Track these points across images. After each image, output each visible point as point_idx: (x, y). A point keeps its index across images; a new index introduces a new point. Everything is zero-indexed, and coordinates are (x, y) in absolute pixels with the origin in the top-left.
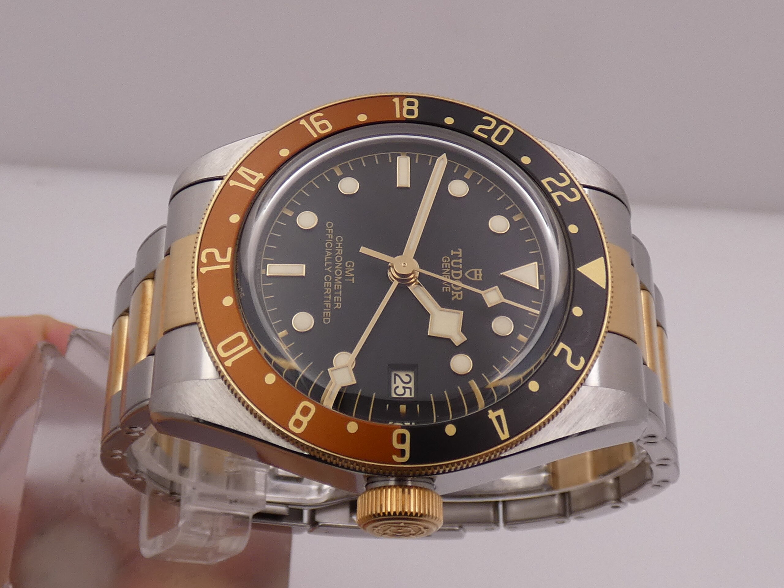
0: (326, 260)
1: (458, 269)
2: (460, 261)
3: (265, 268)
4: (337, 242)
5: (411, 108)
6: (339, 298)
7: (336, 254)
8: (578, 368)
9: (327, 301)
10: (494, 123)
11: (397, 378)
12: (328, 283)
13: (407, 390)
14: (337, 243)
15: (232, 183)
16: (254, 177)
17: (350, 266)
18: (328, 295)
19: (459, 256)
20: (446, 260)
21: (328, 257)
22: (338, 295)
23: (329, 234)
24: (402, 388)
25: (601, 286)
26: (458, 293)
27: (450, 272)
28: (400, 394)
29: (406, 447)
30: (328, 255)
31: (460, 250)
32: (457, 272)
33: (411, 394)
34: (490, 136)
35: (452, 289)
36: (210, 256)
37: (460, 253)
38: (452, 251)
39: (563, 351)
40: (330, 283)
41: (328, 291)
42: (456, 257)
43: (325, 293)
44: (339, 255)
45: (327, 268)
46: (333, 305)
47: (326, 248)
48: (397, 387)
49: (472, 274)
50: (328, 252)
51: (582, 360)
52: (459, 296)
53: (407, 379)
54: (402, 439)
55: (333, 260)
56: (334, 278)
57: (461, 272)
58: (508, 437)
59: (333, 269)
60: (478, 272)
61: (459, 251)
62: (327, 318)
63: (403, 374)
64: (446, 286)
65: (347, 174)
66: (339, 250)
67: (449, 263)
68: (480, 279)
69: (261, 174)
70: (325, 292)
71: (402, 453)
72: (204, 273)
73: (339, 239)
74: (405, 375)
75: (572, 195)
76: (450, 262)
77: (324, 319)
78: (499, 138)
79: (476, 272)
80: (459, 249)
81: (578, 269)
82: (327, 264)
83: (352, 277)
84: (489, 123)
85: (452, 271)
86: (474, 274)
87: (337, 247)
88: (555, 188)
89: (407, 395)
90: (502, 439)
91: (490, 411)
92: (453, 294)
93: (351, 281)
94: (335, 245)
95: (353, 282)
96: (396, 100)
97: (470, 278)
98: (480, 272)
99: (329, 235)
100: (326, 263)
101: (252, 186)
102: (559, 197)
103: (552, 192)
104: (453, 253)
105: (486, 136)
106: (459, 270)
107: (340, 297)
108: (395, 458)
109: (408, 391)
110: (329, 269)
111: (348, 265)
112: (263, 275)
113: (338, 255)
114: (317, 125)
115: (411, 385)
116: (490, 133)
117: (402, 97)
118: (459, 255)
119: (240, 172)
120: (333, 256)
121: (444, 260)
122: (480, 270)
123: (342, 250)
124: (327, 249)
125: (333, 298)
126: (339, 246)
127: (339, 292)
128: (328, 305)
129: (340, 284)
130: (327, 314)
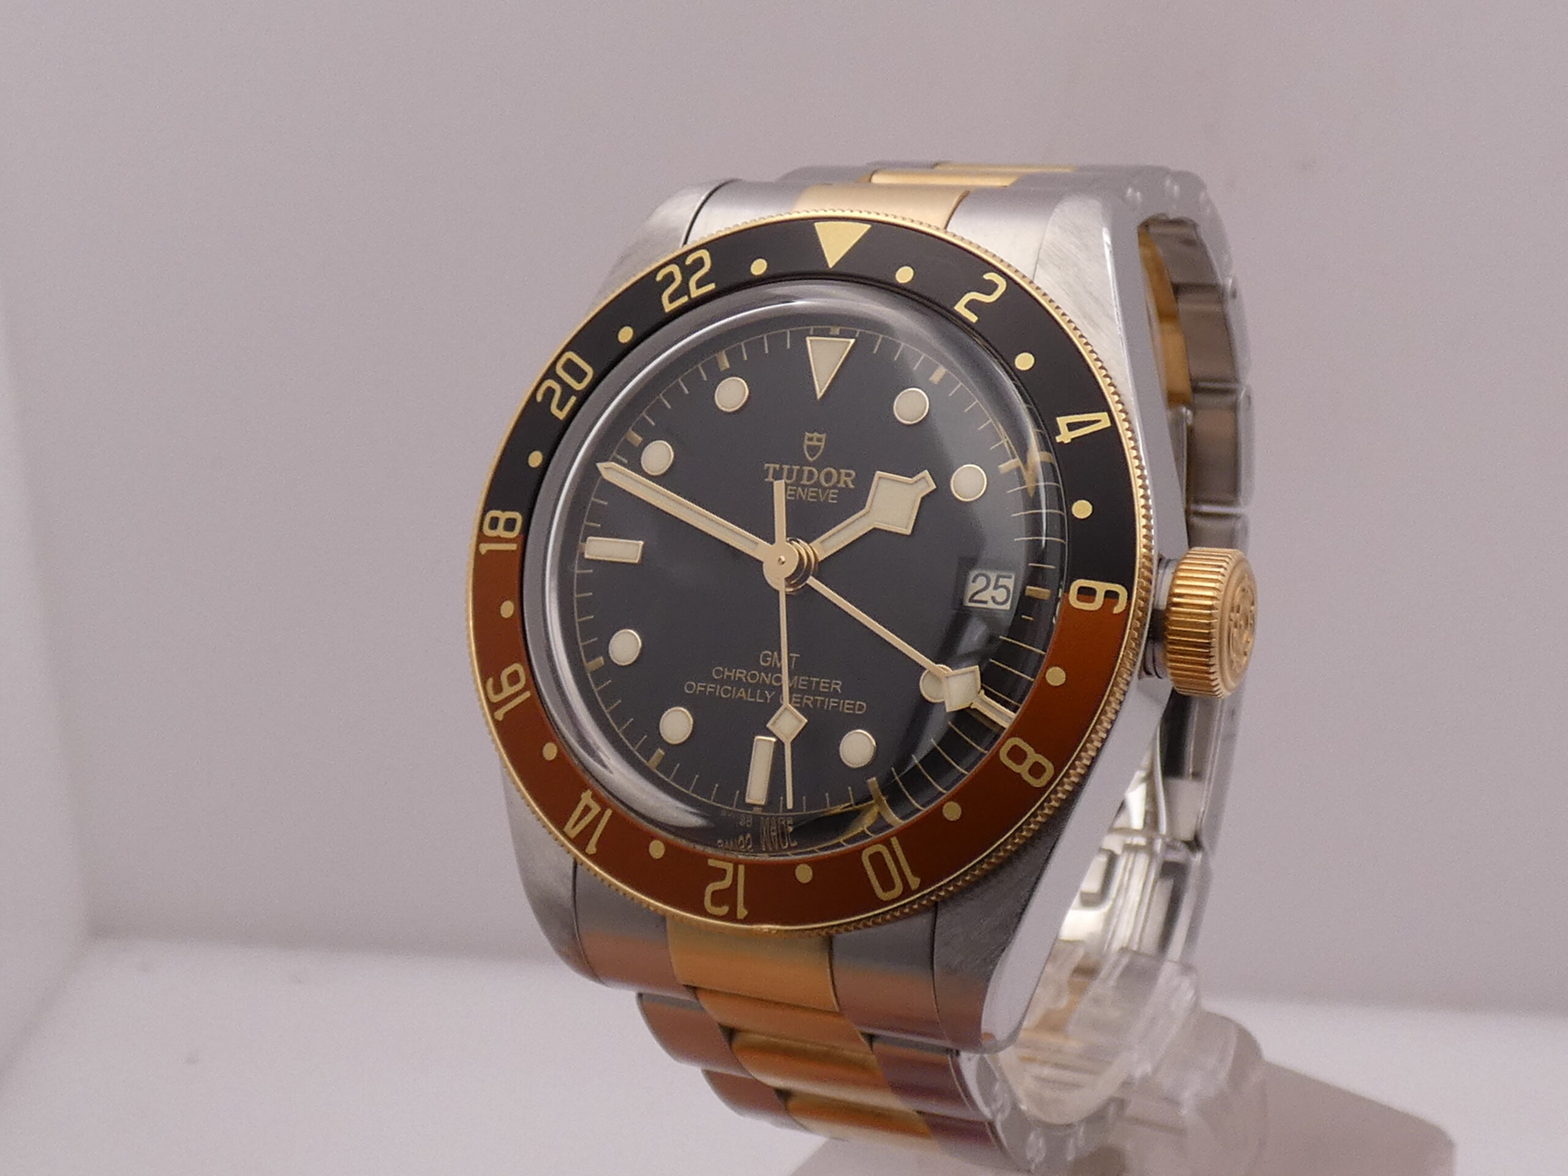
0: (753, 700)
1: (800, 472)
3: (752, 806)
4: (722, 678)
5: (501, 524)
6: (824, 682)
7: (744, 679)
8: (1002, 285)
9: (826, 704)
10: (550, 383)
11: (976, 598)
13: (1000, 584)
14: (725, 677)
15: (592, 848)
16: (587, 809)
17: (768, 659)
19: (778, 469)
21: (747, 696)
22: (818, 683)
23: (706, 690)
24: (995, 591)
25: (865, 230)
26: (843, 478)
27: (804, 486)
28: (1006, 594)
29: (1101, 587)
30: (744, 695)
31: (767, 465)
32: (806, 474)
33: (1010, 577)
34: (573, 392)
35: (834, 487)
36: (719, 898)
37: (772, 465)
38: (766, 480)
39: (970, 306)
40: (794, 695)
41: (808, 700)
42: (778, 474)
44: (747, 674)
45: (767, 698)
46: (834, 694)
47: (731, 696)
48: (993, 598)
49: (813, 450)
50: (739, 694)
51: (989, 276)
52: (848, 475)
53: (981, 582)
54: (1087, 594)
55: (755, 687)
57: (806, 469)
58: (1106, 414)
59: (771, 688)
60: (810, 439)
61: (769, 468)
62: (857, 707)
63: (972, 588)
64: (828, 497)
65: (602, 648)
66: (738, 675)
67: (787, 488)
68: (823, 436)
69: (584, 795)
70: (809, 706)
71: (1111, 596)
72: (746, 913)
73: (718, 672)
74: (974, 584)
75: (699, 263)
76: (786, 485)
77: (857, 712)
78: (579, 375)
79: (810, 443)
80: (765, 468)
81: (831, 266)
82: (760, 699)
83: (788, 656)
84: (550, 392)
85: (802, 483)
86: (812, 446)
87: (733, 678)
88: (684, 289)
89: (1010, 583)
90: (1109, 424)
91: (1058, 439)
92: (844, 486)
93: (797, 657)
94: (728, 681)
95: (798, 655)
96: (484, 548)
97: (820, 453)
98: (810, 435)
99: (709, 689)
100: (758, 700)
101: (604, 813)
102: (700, 284)
103: (689, 296)
104: (770, 479)
105: (573, 399)
106: (803, 471)
107: (823, 680)
108: (1118, 609)
109: (1002, 581)
110: (770, 694)
111: (767, 661)
112: (763, 811)
113: (746, 677)
114: (508, 691)
115: (993, 576)
116: (567, 391)
117: (481, 538)
118: (775, 469)
119: (573, 833)
120: (747, 686)
122: (807, 435)
123: (738, 671)
124: (733, 697)
125: (820, 694)
126: (730, 674)
127: (812, 681)
128: (833, 702)
129: (798, 679)
130: (848, 706)
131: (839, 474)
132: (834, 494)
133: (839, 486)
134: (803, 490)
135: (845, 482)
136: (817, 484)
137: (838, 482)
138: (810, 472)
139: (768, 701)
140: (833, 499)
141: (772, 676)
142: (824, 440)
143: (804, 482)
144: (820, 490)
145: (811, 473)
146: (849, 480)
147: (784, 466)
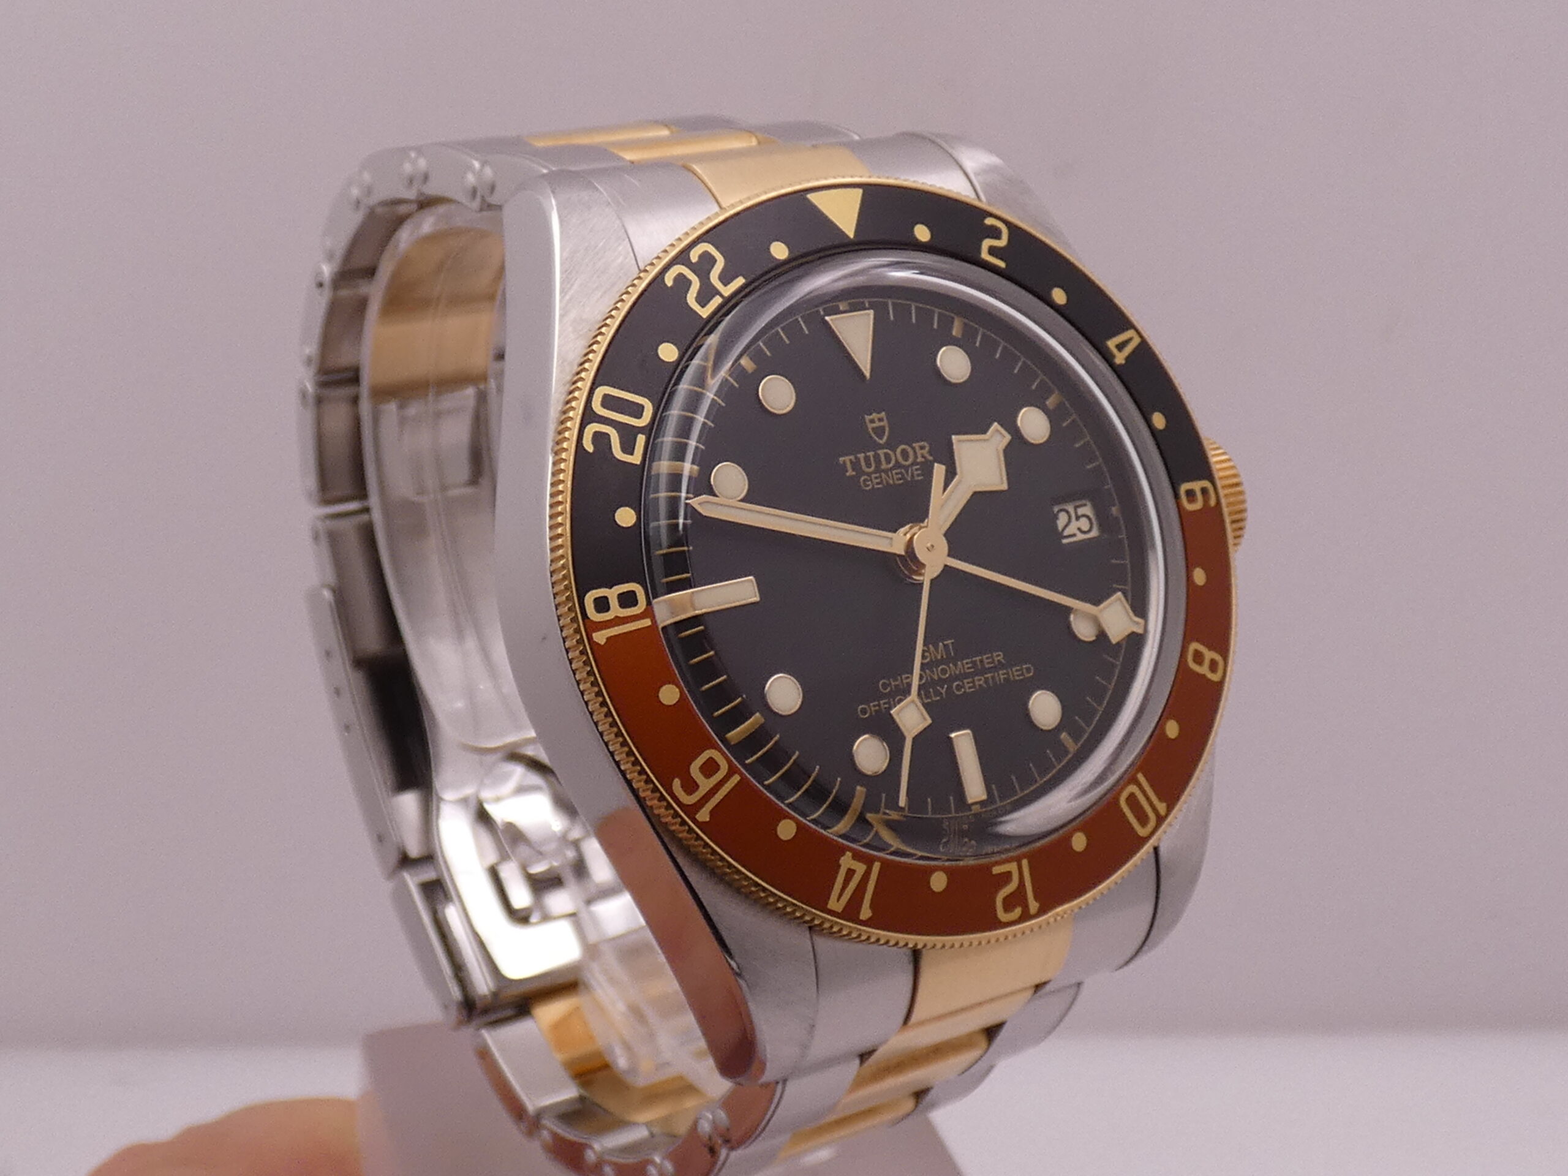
0: (929, 700)
1: (877, 457)
2: (861, 456)
4: (891, 688)
5: (614, 603)
6: (987, 658)
8: (1004, 228)
9: (997, 678)
10: (592, 428)
11: (1066, 533)
12: (967, 686)
13: (1080, 513)
14: (893, 688)
15: (866, 913)
16: (851, 873)
17: (926, 654)
18: (986, 681)
19: (854, 460)
20: (868, 483)
22: (981, 661)
24: (1078, 523)
25: (860, 195)
26: (919, 452)
27: (886, 471)
28: (1088, 522)
29: (1197, 486)
31: (841, 459)
32: (883, 458)
33: (1085, 505)
34: (641, 430)
35: (914, 463)
37: (847, 459)
38: (848, 474)
39: (992, 251)
40: (965, 681)
41: (979, 681)
42: (856, 465)
43: (985, 685)
45: (942, 693)
46: (1001, 666)
48: (1079, 529)
49: (879, 432)
51: (989, 221)
52: (922, 448)
53: (1063, 517)
55: (926, 687)
56: (956, 678)
57: (881, 452)
58: (1133, 330)
59: (942, 682)
60: (872, 421)
61: (844, 462)
62: (1024, 670)
63: (1059, 525)
64: (912, 475)
65: (761, 703)
66: (904, 681)
67: (871, 477)
68: (882, 415)
69: (843, 862)
73: (885, 686)
74: (1058, 521)
75: (707, 260)
76: (869, 474)
77: (1027, 675)
78: (632, 409)
79: (874, 425)
80: (841, 462)
81: (851, 235)
82: (935, 697)
83: (945, 645)
84: (601, 439)
85: (882, 468)
86: (877, 428)
87: (901, 686)
88: (709, 290)
89: (1087, 510)
90: (1140, 339)
91: (1117, 362)
92: (923, 460)
93: (952, 643)
94: (898, 690)
95: (953, 641)
96: (603, 636)
97: (887, 433)
98: (871, 418)
99: (883, 707)
100: (934, 699)
101: (870, 870)
103: (721, 296)
104: (850, 473)
105: (641, 438)
106: (878, 455)
107: (985, 656)
109: (1080, 511)
110: (942, 689)
111: (926, 657)
112: (988, 805)
114: (705, 784)
115: (1071, 509)
116: (627, 430)
117: (590, 626)
118: (851, 460)
119: (840, 907)
121: (868, 486)
122: (868, 418)
123: (903, 676)
125: (990, 670)
126: (897, 683)
127: (976, 661)
128: (1001, 675)
129: (962, 664)
130: (1018, 673)
131: (913, 449)
132: (917, 470)
133: (918, 460)
134: (888, 476)
135: (923, 457)
136: (898, 465)
137: (916, 457)
138: (886, 454)
139: (944, 696)
140: (918, 475)
141: (937, 670)
142: (885, 418)
143: (884, 466)
144: (903, 471)
145: (887, 456)
146: (925, 452)
147: (859, 455)
